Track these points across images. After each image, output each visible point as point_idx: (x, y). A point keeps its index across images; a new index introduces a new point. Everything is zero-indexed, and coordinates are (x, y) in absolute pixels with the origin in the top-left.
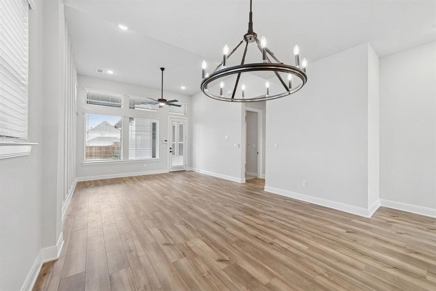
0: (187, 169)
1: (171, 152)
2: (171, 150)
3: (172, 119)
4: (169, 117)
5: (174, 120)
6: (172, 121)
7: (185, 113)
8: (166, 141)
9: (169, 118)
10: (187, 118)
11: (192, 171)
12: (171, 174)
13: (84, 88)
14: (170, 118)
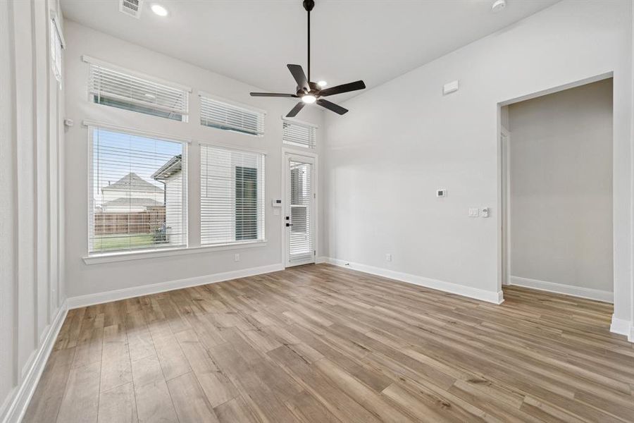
0: (318, 260)
1: (288, 225)
2: (287, 222)
3: (290, 156)
4: (284, 150)
5: (294, 157)
6: (290, 160)
7: (311, 145)
8: (279, 202)
9: (283, 152)
10: (316, 156)
11: (330, 266)
12: (289, 272)
13: (85, 58)
14: (286, 153)
